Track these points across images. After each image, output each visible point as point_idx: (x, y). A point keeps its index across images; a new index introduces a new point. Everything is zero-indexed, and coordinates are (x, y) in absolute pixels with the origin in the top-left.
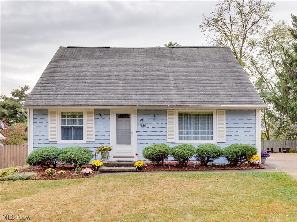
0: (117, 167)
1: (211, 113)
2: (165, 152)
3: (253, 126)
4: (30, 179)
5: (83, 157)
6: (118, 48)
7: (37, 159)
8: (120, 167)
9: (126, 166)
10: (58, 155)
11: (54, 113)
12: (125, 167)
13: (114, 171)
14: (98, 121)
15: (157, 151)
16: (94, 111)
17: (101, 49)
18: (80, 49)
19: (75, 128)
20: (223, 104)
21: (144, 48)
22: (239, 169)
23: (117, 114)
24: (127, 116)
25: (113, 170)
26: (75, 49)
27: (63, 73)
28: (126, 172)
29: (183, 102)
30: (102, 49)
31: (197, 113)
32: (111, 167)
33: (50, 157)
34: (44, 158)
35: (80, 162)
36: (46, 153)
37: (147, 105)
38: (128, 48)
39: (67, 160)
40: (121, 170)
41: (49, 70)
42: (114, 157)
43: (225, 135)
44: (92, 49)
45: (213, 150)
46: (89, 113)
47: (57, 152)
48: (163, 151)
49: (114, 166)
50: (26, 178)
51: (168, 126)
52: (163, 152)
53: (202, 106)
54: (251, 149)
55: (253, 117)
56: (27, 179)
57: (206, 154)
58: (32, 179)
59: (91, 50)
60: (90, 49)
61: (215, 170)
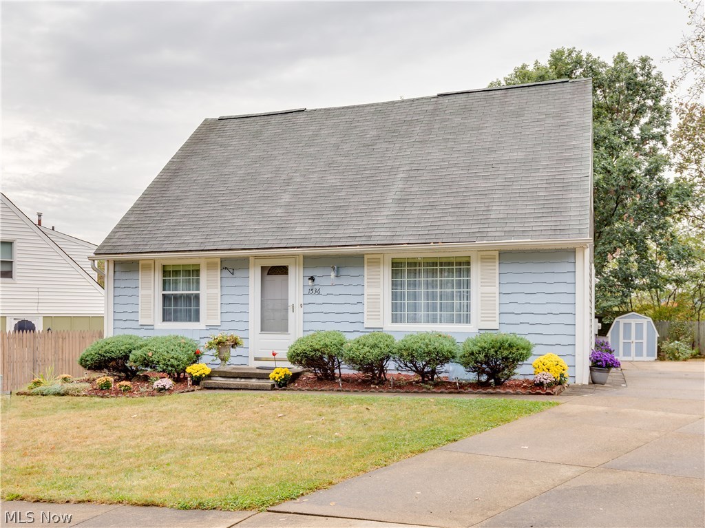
0: (243, 380)
1: (467, 259)
2: (323, 349)
3: (569, 289)
4: (68, 394)
5: (167, 356)
6: (320, 110)
7: (92, 359)
8: (247, 380)
9: (259, 378)
10: (130, 352)
11: (148, 267)
12: (257, 381)
13: (228, 386)
14: (227, 282)
15: (304, 348)
16: (219, 260)
17: (283, 116)
18: (242, 120)
19: (188, 297)
20: (483, 238)
21: (377, 104)
22: (492, 394)
23: (262, 267)
24: (283, 270)
25: (227, 384)
26: (232, 120)
27: (187, 181)
28: (251, 390)
29: (395, 238)
30: (287, 115)
31: (434, 261)
32: (232, 380)
33: (113, 355)
34: (104, 356)
35: (161, 366)
36: (107, 347)
37: (315, 247)
38: (343, 108)
39: (140, 362)
40: (241, 385)
41: (163, 177)
42: (256, 359)
43: (498, 313)
44: (266, 117)
45: (423, 347)
46: (211, 266)
47: (128, 346)
48: (317, 347)
49: (236, 378)
50: (62, 392)
51: (367, 291)
52: (318, 350)
53: (432, 246)
54: (511, 346)
55: (569, 267)
56: (63, 395)
57: (409, 355)
58: (72, 395)
59: (262, 121)
60: (262, 118)
61: (435, 393)
